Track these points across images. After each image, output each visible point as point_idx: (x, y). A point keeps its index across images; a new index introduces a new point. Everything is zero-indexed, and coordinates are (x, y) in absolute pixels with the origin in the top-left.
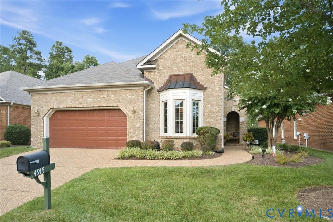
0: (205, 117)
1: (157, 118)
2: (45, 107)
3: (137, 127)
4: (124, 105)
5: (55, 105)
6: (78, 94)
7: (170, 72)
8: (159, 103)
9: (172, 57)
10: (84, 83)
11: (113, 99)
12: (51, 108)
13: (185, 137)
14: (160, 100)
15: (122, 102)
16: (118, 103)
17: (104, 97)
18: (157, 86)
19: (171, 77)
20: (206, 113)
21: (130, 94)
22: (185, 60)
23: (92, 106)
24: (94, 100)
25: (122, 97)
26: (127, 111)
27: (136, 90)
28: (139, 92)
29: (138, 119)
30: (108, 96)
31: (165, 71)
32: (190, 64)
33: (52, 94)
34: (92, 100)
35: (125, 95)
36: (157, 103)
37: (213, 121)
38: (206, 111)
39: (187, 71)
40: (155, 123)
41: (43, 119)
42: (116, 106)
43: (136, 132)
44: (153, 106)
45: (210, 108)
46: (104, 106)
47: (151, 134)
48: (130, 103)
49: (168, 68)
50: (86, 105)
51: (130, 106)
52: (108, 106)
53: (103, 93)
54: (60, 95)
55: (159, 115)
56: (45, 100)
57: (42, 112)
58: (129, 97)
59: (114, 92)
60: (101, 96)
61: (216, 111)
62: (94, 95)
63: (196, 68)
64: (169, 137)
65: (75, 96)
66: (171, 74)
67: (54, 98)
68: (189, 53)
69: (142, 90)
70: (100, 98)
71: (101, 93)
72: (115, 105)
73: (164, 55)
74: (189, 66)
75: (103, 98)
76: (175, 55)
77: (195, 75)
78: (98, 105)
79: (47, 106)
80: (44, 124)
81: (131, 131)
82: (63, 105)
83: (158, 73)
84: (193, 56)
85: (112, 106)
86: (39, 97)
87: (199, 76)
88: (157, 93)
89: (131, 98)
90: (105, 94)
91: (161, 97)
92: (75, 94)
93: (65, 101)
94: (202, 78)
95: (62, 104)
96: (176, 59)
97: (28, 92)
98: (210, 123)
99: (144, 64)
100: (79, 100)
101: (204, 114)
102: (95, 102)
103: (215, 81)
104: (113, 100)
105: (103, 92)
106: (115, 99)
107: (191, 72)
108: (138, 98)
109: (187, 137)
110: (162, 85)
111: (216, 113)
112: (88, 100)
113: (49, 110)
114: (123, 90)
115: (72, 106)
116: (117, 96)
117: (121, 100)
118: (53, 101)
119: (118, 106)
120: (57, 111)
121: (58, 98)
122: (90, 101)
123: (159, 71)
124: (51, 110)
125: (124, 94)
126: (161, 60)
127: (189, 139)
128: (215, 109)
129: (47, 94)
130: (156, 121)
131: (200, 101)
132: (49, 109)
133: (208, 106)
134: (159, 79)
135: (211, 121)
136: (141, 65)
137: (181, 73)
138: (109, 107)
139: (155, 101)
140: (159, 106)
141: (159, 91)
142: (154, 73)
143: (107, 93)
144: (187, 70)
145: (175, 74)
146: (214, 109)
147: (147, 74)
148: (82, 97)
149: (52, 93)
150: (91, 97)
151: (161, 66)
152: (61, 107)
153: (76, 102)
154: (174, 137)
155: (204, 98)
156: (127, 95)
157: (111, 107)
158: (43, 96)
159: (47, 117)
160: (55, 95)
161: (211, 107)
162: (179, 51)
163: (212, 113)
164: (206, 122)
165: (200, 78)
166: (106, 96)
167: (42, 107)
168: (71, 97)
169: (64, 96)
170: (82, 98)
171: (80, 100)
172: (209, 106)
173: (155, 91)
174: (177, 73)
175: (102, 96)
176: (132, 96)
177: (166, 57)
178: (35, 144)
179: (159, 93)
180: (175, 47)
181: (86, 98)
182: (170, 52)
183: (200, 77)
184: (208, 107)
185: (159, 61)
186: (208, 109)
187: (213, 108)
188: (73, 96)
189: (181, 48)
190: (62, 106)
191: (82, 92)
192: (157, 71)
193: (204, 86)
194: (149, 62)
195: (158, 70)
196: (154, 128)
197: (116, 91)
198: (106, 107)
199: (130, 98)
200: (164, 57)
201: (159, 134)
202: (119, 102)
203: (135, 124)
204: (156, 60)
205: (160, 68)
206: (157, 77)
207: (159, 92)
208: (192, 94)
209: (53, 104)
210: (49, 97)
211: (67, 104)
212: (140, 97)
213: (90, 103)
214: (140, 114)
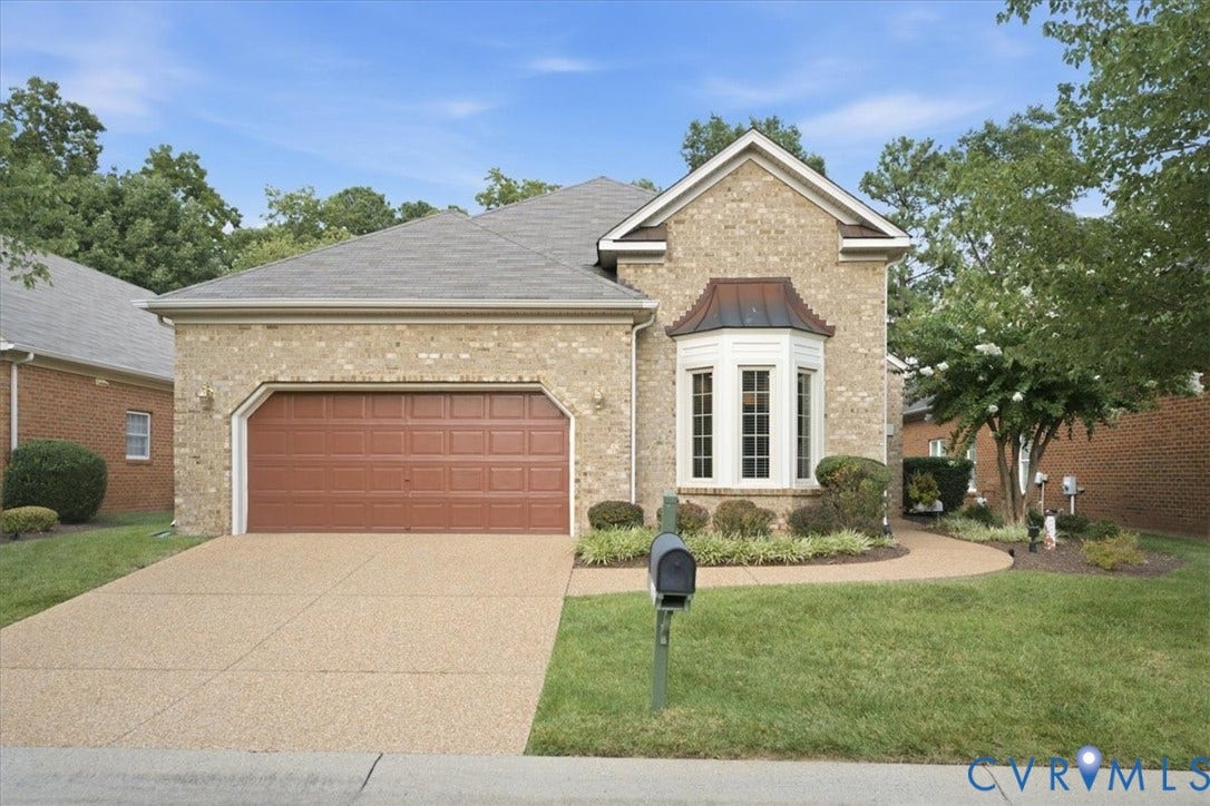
0: (831, 426)
1: (665, 426)
2: (237, 377)
3: (611, 456)
4: (563, 378)
5: (282, 372)
6: (379, 333)
7: (711, 271)
8: (674, 372)
9: (720, 217)
10: (411, 295)
11: (519, 356)
12: (263, 383)
13: (778, 490)
14: (679, 361)
15: (552, 367)
16: (539, 372)
17: (484, 349)
18: (667, 318)
19: (714, 285)
20: (834, 410)
21: (583, 339)
22: (762, 232)
23: (436, 380)
24: (444, 356)
25: (553, 350)
26: (574, 400)
27: (607, 328)
28: (619, 333)
29: (615, 429)
30: (499, 345)
31: (694, 265)
32: (780, 249)
33: (271, 331)
34: (436, 356)
35: (566, 344)
36: (666, 373)
37: (854, 437)
38: (833, 405)
39: (769, 270)
40: (659, 443)
41: (229, 423)
42: (530, 382)
43: (605, 474)
44: (652, 383)
45: (844, 395)
46: (486, 379)
48: (585, 372)
49: (706, 255)
50: (413, 374)
51: (581, 384)
52: (502, 379)
53: (479, 333)
54: (302, 333)
55: (674, 416)
56: (236, 350)
57: (226, 394)
58: (581, 350)
59: (523, 331)
60: (472, 344)
61: (866, 405)
62: (444, 338)
63: (800, 260)
64: (725, 489)
65: (367, 338)
66: (714, 276)
67: (279, 344)
68: (775, 210)
69: (629, 328)
70: (467, 352)
71: (470, 333)
72: (526, 379)
73: (690, 211)
74: (777, 254)
75: (481, 353)
76: (728, 212)
77: (797, 285)
78: (462, 377)
79: (249, 373)
80: (231, 441)
81: (588, 469)
82: (315, 372)
83: (670, 271)
84: (789, 221)
85: (517, 382)
86: (212, 339)
87: (810, 287)
88: (667, 338)
89: (589, 356)
90: (489, 338)
91: (681, 352)
92: (367, 334)
93: (325, 356)
94: (820, 297)
95: (312, 367)
96: (734, 227)
97: (155, 317)
98: (846, 443)
99: (624, 239)
100: (384, 356)
101: (826, 415)
102: (449, 366)
103: (863, 307)
104: (520, 361)
105: (481, 329)
106: (527, 354)
107: (785, 275)
108: (612, 356)
109: (784, 490)
110: (683, 313)
111: (866, 411)
112: (422, 356)
113: (259, 387)
114: (559, 327)
115: (354, 377)
116: (536, 345)
117: (549, 362)
118: (272, 355)
119: (538, 382)
120: (278, 394)
121: (295, 344)
122: (429, 362)
123: (672, 265)
124: (263, 388)
125: (564, 340)
126: (681, 227)
127: (794, 496)
128: (863, 398)
129: (243, 327)
130: (664, 437)
131: (815, 371)
132: (258, 383)
133: (839, 389)
134: (674, 292)
135: (849, 438)
136: (615, 241)
137: (750, 275)
138: (505, 382)
139: (658, 367)
140: (674, 383)
141: (674, 333)
142: (655, 270)
143: (495, 333)
144: (773, 266)
145: (729, 276)
146: (859, 399)
147: (630, 271)
148: (398, 344)
149: (270, 326)
150: (433, 344)
151: (679, 249)
152: (310, 379)
153: (372, 361)
154: (742, 490)
155: (826, 363)
156: (574, 345)
157: (511, 382)
158: (229, 333)
159: (243, 415)
160: (283, 332)
161: (850, 394)
162: (741, 200)
163: (852, 411)
164: (832, 441)
165: (815, 294)
166: (491, 345)
167: (226, 378)
168: (350, 344)
169: (320, 339)
170: (397, 349)
171: (389, 356)
172: (843, 388)
173: (659, 334)
174: (735, 276)
175: (477, 345)
176: (592, 349)
177: (695, 217)
178: (192, 520)
179: (674, 341)
180: (728, 185)
181: (412, 350)
182: (711, 200)
183: (813, 291)
184: (840, 393)
185: (674, 229)
186: (838, 399)
187: (854, 395)
188: (357, 339)
189: (748, 189)
191: (398, 328)
192: (666, 265)
193: (828, 324)
194: (639, 232)
195: (670, 260)
196: (656, 459)
197: (532, 329)
198: (494, 382)
199: (584, 354)
200: (692, 216)
202: (545, 367)
203: (603, 446)
204: (663, 225)
205: (678, 253)
206: (664, 282)
207: (671, 336)
208: (800, 350)
209: (275, 368)
210: (256, 338)
211: (334, 367)
212: (620, 352)
213: (429, 366)
214: (622, 413)
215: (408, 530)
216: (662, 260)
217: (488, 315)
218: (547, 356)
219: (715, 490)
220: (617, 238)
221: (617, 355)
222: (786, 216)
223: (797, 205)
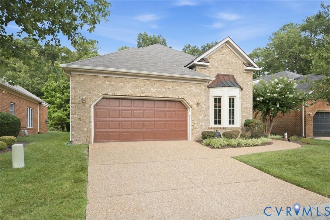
2: (94, 93)
3: (201, 119)
4: (189, 97)
5: (109, 92)
6: (139, 82)
7: (217, 72)
9: (219, 58)
10: (150, 71)
11: (178, 91)
12: (102, 95)
15: (186, 94)
16: (183, 96)
17: (169, 88)
19: (218, 76)
20: (243, 108)
21: (194, 87)
22: (228, 63)
23: (156, 96)
24: (158, 89)
25: (187, 90)
26: (192, 104)
27: (200, 85)
28: (202, 86)
29: (202, 112)
30: (173, 87)
31: (213, 70)
32: (232, 67)
33: (105, 78)
34: (156, 89)
35: (190, 88)
37: (247, 115)
39: (229, 73)
41: (91, 107)
42: (181, 98)
43: (199, 124)
46: (169, 97)
48: (195, 96)
49: (216, 67)
50: (149, 95)
51: (194, 99)
53: (168, 84)
54: (115, 80)
55: (209, 108)
56: (93, 84)
57: (90, 98)
58: (193, 90)
59: (179, 84)
60: (165, 87)
61: (249, 107)
62: (158, 84)
63: (236, 71)
65: (136, 83)
66: (218, 73)
67: (108, 83)
68: (231, 58)
69: (205, 85)
70: (164, 89)
71: (165, 83)
72: (180, 97)
73: (213, 56)
74: (231, 69)
75: (168, 89)
76: (221, 57)
77: (235, 77)
78: (163, 96)
79: (98, 91)
81: (195, 122)
82: (120, 92)
83: (208, 71)
84: (234, 61)
85: (178, 98)
86: (85, 80)
87: (238, 78)
89: (195, 92)
90: (170, 85)
91: (211, 92)
93: (123, 87)
95: (119, 91)
96: (222, 61)
99: (200, 61)
100: (141, 89)
101: (241, 109)
102: (159, 93)
103: (248, 84)
104: (178, 92)
105: (168, 82)
106: (180, 90)
107: (233, 74)
110: (211, 82)
112: (152, 89)
113: (100, 97)
114: (188, 83)
115: (132, 94)
116: (182, 88)
117: (186, 93)
118: (106, 86)
119: (183, 98)
120: (103, 98)
121: (113, 83)
122: (154, 91)
125: (189, 87)
128: (248, 105)
129: (96, 76)
136: (197, 61)
137: (226, 74)
138: (175, 98)
142: (204, 70)
143: (172, 84)
144: (230, 72)
147: (199, 70)
148: (145, 85)
149: (105, 77)
150: (155, 86)
152: (118, 95)
153: (137, 90)
156: (192, 88)
157: (176, 98)
158: (91, 78)
160: (109, 79)
162: (223, 54)
163: (246, 108)
164: (242, 116)
165: (239, 80)
166: (171, 87)
167: (90, 93)
168: (130, 84)
169: (121, 82)
170: (145, 87)
171: (142, 89)
172: (245, 103)
174: (222, 73)
175: (167, 87)
176: (196, 90)
178: (78, 139)
180: (221, 50)
181: (149, 87)
182: (217, 53)
183: (239, 79)
184: (244, 104)
185: (209, 60)
188: (133, 83)
189: (225, 52)
191: (145, 80)
193: (242, 87)
194: (203, 60)
195: (208, 68)
197: (181, 83)
198: (172, 98)
199: (194, 91)
200: (213, 57)
201: (209, 125)
202: (184, 94)
203: (199, 116)
204: (207, 59)
205: (210, 66)
206: (207, 73)
207: (208, 88)
209: (106, 90)
210: (100, 80)
211: (126, 91)
212: (203, 91)
213: (154, 92)
214: (203, 107)
215: (144, 140)
216: (206, 68)
217: (169, 79)
218: (185, 91)
219: (224, 128)
220: (198, 61)
221: (202, 92)
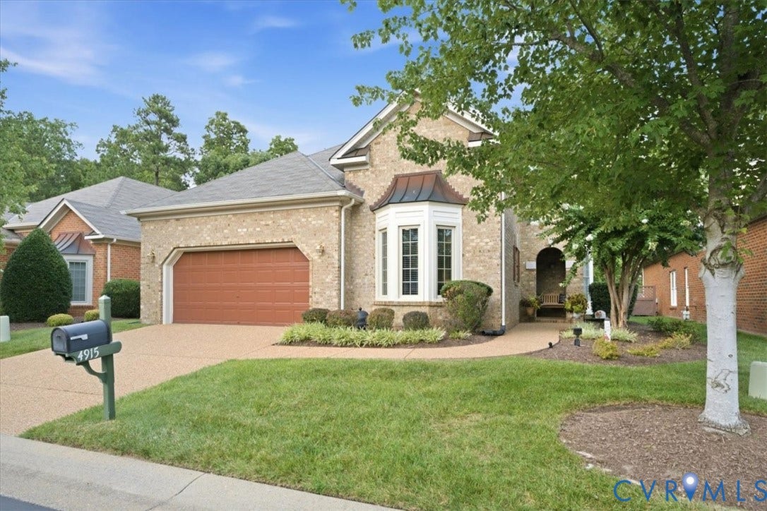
0: (467, 262)
1: (370, 264)
2: (164, 246)
3: (328, 283)
4: (304, 239)
6: (221, 220)
7: (395, 170)
8: (374, 232)
10: (232, 198)
11: (283, 227)
12: (174, 248)
13: (420, 302)
14: (376, 226)
15: (299, 233)
16: (292, 236)
17: (267, 225)
18: (370, 199)
19: (397, 179)
20: (469, 252)
21: (314, 216)
23: (245, 243)
24: (249, 230)
25: (299, 223)
26: (309, 251)
27: (326, 209)
28: (331, 211)
29: (330, 267)
30: (274, 222)
31: (385, 168)
33: (177, 222)
34: (245, 230)
36: (370, 233)
37: (481, 268)
38: (468, 248)
40: (366, 275)
41: (162, 269)
42: (289, 242)
43: (325, 293)
44: (362, 240)
45: (475, 241)
46: (267, 241)
47: (359, 297)
48: (315, 235)
49: (392, 161)
50: (235, 241)
51: (314, 241)
52: (275, 241)
53: (264, 217)
54: (189, 222)
55: (375, 258)
56: (164, 232)
57: (160, 254)
58: (313, 222)
59: (285, 214)
60: (261, 222)
61: (488, 247)
62: (248, 220)
64: (389, 302)
65: (216, 223)
66: (396, 173)
67: (180, 228)
68: (432, 129)
69: (337, 208)
70: (259, 227)
71: (261, 217)
72: (286, 241)
73: (383, 137)
75: (265, 227)
78: (256, 241)
79: (169, 244)
80: (162, 278)
81: (317, 290)
83: (372, 172)
85: (282, 242)
86: (155, 228)
88: (370, 212)
89: (317, 225)
90: (269, 218)
91: (377, 220)
92: (216, 220)
93: (198, 233)
94: (459, 180)
97: (136, 219)
98: (476, 272)
99: (344, 156)
100: (223, 232)
101: (463, 255)
102: (251, 235)
104: (284, 230)
105: (265, 214)
106: (287, 226)
107: (438, 169)
108: (329, 224)
109: (424, 302)
110: (379, 197)
111: (489, 251)
112: (239, 230)
113: (172, 252)
114: (302, 210)
115: (210, 243)
116: (291, 221)
117: (297, 230)
118: (178, 234)
119: (292, 242)
120: (185, 253)
121: (187, 228)
122: (242, 233)
123: (373, 169)
124: (175, 251)
125: (305, 218)
126: (378, 146)
127: (430, 306)
128: (487, 243)
129: (167, 221)
130: (369, 271)
131: (455, 227)
132: (172, 248)
133: (472, 237)
134: (375, 185)
135: (478, 269)
136: (339, 158)
137: (417, 171)
138: (276, 243)
139: (366, 230)
140: (374, 239)
141: (373, 209)
142: (364, 173)
143: (272, 216)
145: (405, 173)
146: (484, 244)
147: (351, 175)
148: (229, 225)
149: (177, 220)
150: (244, 224)
151: (377, 159)
152: (192, 245)
153: (218, 234)
154: (399, 302)
155: (463, 222)
156: (310, 219)
157: (279, 243)
158: (161, 224)
159: (168, 264)
160: (181, 221)
161: (479, 240)
163: (480, 251)
164: (467, 271)
165: (456, 179)
166: (270, 222)
167: (160, 247)
168: (209, 226)
169: (197, 224)
170: (228, 228)
171: (225, 231)
172: (474, 237)
173: (365, 210)
174: (408, 172)
175: (263, 223)
176: (320, 222)
177: (386, 140)
178: (147, 316)
179: (374, 214)
181: (235, 228)
184: (473, 240)
185: (374, 147)
186: (471, 244)
187: (481, 241)
188: (212, 223)
190: (194, 243)
191: (229, 216)
192: (370, 169)
193: (464, 197)
194: (354, 151)
195: (372, 166)
196: (364, 284)
197: (289, 212)
198: (271, 243)
199: (314, 225)
200: (384, 140)
201: (374, 297)
202: (295, 233)
203: (324, 277)
204: (368, 147)
205: (377, 162)
206: (369, 179)
207: (373, 211)
208: (436, 214)
209: (178, 241)
210: (173, 227)
211: (202, 238)
212: (333, 222)
213: (242, 236)
214: (333, 257)
215: (239, 324)
216: (368, 167)
217: (268, 206)
218: (296, 226)
219: (385, 302)
221: (331, 224)
222: (438, 132)
223: (445, 125)
